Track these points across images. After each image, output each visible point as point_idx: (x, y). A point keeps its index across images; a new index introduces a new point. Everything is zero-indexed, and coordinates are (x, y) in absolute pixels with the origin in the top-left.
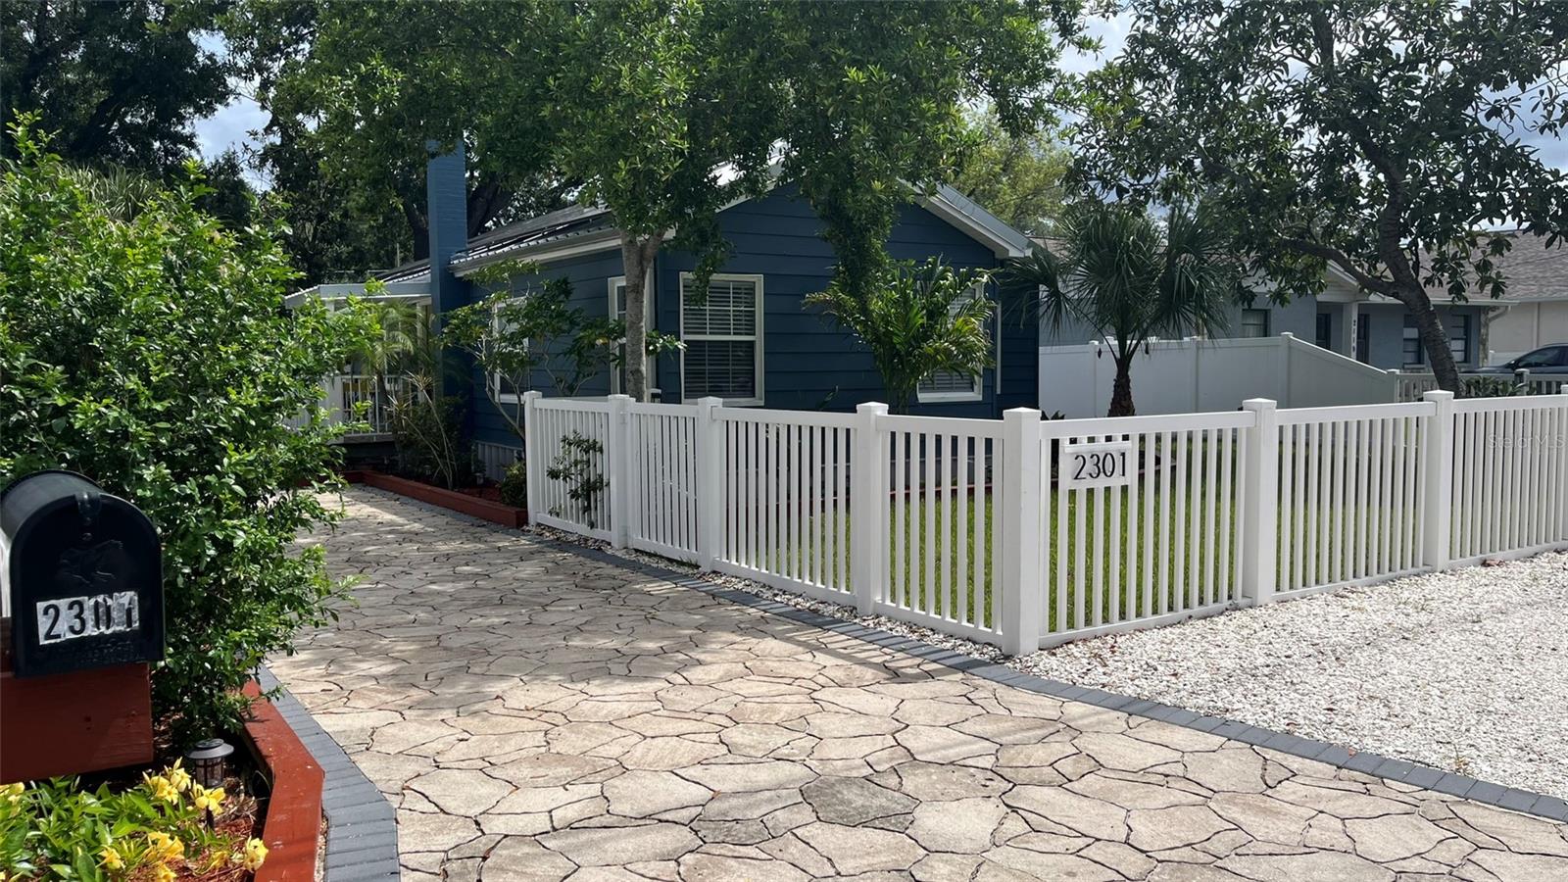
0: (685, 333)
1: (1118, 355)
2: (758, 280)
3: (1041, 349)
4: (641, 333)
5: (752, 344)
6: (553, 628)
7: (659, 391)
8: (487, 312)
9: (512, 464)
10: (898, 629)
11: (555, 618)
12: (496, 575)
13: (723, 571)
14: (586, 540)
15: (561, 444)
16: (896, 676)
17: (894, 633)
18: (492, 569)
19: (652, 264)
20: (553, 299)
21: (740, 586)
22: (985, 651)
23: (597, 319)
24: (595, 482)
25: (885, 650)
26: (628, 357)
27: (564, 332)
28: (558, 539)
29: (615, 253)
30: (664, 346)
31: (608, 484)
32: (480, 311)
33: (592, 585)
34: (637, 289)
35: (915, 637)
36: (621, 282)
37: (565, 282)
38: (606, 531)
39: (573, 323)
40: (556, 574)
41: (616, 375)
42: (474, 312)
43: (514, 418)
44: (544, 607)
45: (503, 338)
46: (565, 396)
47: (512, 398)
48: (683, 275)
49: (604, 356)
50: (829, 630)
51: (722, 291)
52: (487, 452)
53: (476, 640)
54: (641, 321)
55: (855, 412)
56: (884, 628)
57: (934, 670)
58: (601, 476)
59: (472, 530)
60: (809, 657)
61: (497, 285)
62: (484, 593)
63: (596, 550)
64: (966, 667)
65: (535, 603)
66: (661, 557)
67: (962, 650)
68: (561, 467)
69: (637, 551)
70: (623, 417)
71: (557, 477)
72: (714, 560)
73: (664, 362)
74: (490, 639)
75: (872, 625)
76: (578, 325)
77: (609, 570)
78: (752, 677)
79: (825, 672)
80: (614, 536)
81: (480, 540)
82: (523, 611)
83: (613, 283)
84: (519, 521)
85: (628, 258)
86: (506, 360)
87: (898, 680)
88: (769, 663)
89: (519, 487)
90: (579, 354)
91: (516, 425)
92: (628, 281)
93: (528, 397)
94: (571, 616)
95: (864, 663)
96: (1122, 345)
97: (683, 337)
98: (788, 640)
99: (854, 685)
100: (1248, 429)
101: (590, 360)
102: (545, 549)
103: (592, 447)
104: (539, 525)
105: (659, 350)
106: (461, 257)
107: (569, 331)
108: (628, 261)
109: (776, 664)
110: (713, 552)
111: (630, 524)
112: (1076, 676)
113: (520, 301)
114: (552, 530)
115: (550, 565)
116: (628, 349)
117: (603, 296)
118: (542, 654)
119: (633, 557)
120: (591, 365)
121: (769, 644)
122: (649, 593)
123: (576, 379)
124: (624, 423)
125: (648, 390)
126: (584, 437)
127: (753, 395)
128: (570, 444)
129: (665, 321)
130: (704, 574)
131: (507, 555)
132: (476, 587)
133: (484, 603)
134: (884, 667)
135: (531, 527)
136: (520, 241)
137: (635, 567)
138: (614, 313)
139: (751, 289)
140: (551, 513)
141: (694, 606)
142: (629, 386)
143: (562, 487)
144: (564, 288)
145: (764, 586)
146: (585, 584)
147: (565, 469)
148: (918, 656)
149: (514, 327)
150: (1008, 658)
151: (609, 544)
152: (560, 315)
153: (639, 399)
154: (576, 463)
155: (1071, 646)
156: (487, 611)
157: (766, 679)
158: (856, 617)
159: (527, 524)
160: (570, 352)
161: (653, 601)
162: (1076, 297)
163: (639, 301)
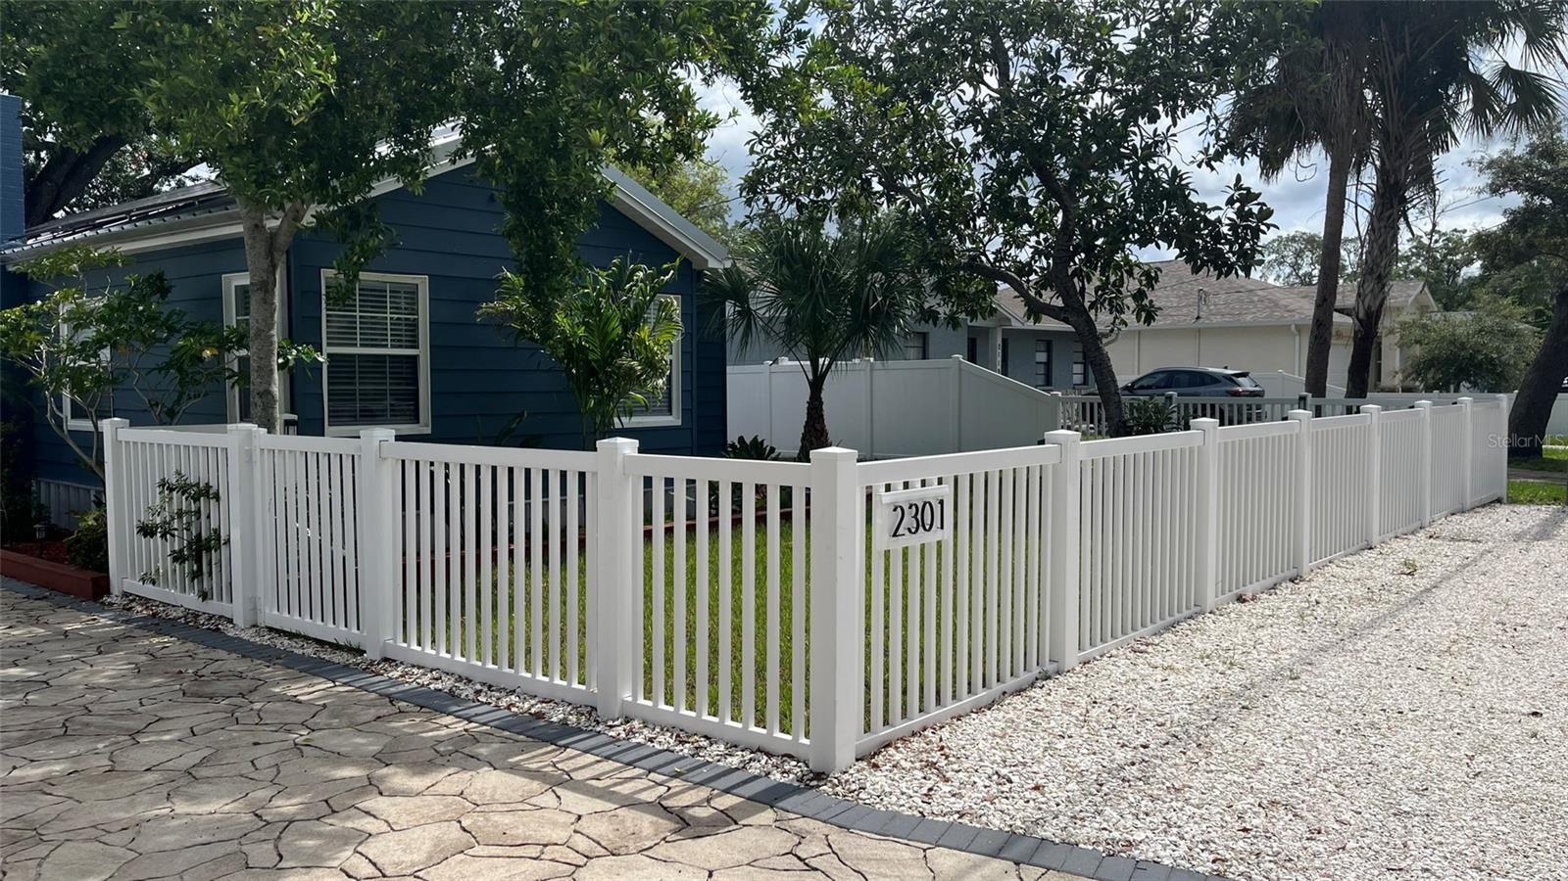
0: (329, 344)
1: (811, 377)
2: (422, 282)
3: (729, 369)
4: (272, 344)
5: (415, 358)
6: (150, 777)
7: (295, 417)
8: (50, 316)
9: (86, 513)
10: (661, 738)
11: (151, 757)
12: (61, 681)
13: (400, 659)
14: (196, 615)
15: (158, 490)
16: (685, 825)
17: (658, 747)
18: (55, 670)
19: (284, 258)
20: (143, 300)
21: (425, 680)
22: (787, 767)
23: (208, 327)
24: (208, 540)
25: (652, 776)
26: (253, 376)
27: (160, 340)
28: (154, 615)
29: (234, 244)
30: (298, 359)
31: (228, 542)
32: (38, 315)
33: (208, 690)
34: (265, 287)
35: (686, 749)
36: (243, 279)
37: (160, 277)
38: (225, 603)
39: (172, 330)
40: (151, 674)
41: (234, 396)
42: (30, 315)
43: (87, 450)
44: (134, 735)
45: (71, 350)
46: (162, 423)
47: (86, 425)
48: (327, 273)
49: (217, 373)
50: (566, 747)
51: (375, 297)
52: (52, 493)
53: (19, 810)
54: (271, 327)
55: (595, 450)
56: (640, 739)
57: (733, 808)
58: (217, 532)
59: (27, 604)
60: (549, 799)
61: (61, 279)
62: (38, 715)
63: (208, 632)
64: (772, 797)
65: (120, 731)
66: (307, 638)
67: (755, 769)
68: (158, 520)
69: (271, 629)
70: (250, 454)
71: (152, 534)
72: (385, 644)
73: (300, 378)
74: (43, 807)
75: (623, 735)
76: (179, 331)
77: (232, 662)
78: (478, 850)
79: (583, 825)
80: (236, 609)
81: (37, 622)
82: (100, 746)
83: (230, 281)
84: (95, 588)
85: (253, 247)
86: (77, 377)
87: (690, 831)
88: (496, 818)
89: (97, 542)
90: (180, 370)
91: (92, 462)
92: (252, 278)
93: (106, 425)
94: (176, 750)
95: (631, 803)
96: (815, 365)
97: (327, 350)
98: (513, 769)
99: (632, 849)
100: (1054, 465)
101: (197, 377)
102: (139, 632)
103: (205, 493)
104: (126, 595)
105: (291, 364)
106: (17, 246)
107: (166, 340)
108: (253, 253)
109: (507, 819)
110: (382, 631)
111: (260, 594)
112: (919, 801)
113: (98, 303)
114: (145, 602)
115: (143, 658)
116: (253, 364)
117: (216, 298)
118: (129, 834)
119: (266, 639)
120: (198, 383)
121: (489, 781)
122: (294, 700)
123: (178, 402)
124: (250, 461)
125: (281, 415)
126: (192, 480)
127: (416, 419)
128: (171, 490)
129: (301, 328)
130: (371, 664)
131: (78, 644)
132: (26, 706)
133: (36, 735)
134: (661, 808)
135: (115, 597)
136: (100, 226)
137: (270, 655)
138: (231, 318)
139: (412, 293)
140: (143, 580)
141: (365, 718)
142: (255, 411)
143: (160, 549)
144: (159, 285)
145: (460, 679)
146: (198, 692)
147: (165, 522)
148: (701, 784)
149: (89, 334)
150: (820, 776)
151: (230, 621)
152: (152, 319)
153: (271, 430)
154: (180, 513)
155: (891, 751)
156: (40, 750)
157: (499, 851)
158: (598, 723)
159: (108, 592)
160: (168, 366)
161: (303, 714)
162: (767, 315)
163: (268, 302)
